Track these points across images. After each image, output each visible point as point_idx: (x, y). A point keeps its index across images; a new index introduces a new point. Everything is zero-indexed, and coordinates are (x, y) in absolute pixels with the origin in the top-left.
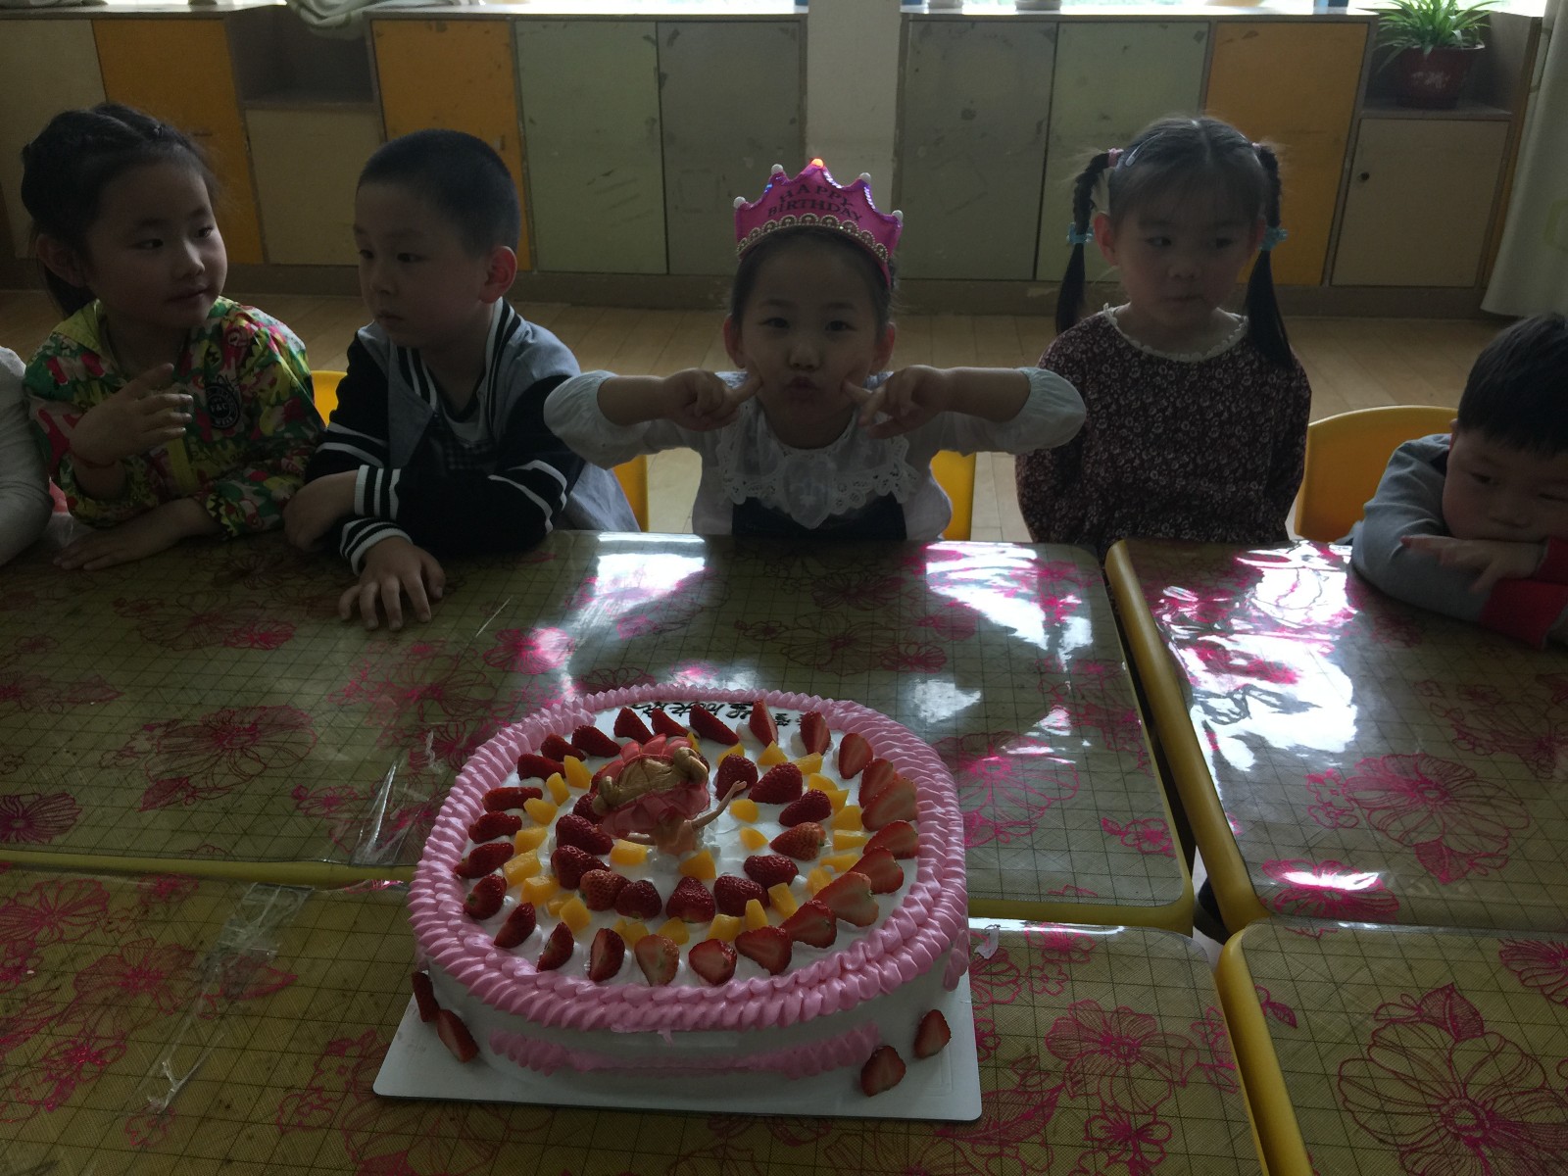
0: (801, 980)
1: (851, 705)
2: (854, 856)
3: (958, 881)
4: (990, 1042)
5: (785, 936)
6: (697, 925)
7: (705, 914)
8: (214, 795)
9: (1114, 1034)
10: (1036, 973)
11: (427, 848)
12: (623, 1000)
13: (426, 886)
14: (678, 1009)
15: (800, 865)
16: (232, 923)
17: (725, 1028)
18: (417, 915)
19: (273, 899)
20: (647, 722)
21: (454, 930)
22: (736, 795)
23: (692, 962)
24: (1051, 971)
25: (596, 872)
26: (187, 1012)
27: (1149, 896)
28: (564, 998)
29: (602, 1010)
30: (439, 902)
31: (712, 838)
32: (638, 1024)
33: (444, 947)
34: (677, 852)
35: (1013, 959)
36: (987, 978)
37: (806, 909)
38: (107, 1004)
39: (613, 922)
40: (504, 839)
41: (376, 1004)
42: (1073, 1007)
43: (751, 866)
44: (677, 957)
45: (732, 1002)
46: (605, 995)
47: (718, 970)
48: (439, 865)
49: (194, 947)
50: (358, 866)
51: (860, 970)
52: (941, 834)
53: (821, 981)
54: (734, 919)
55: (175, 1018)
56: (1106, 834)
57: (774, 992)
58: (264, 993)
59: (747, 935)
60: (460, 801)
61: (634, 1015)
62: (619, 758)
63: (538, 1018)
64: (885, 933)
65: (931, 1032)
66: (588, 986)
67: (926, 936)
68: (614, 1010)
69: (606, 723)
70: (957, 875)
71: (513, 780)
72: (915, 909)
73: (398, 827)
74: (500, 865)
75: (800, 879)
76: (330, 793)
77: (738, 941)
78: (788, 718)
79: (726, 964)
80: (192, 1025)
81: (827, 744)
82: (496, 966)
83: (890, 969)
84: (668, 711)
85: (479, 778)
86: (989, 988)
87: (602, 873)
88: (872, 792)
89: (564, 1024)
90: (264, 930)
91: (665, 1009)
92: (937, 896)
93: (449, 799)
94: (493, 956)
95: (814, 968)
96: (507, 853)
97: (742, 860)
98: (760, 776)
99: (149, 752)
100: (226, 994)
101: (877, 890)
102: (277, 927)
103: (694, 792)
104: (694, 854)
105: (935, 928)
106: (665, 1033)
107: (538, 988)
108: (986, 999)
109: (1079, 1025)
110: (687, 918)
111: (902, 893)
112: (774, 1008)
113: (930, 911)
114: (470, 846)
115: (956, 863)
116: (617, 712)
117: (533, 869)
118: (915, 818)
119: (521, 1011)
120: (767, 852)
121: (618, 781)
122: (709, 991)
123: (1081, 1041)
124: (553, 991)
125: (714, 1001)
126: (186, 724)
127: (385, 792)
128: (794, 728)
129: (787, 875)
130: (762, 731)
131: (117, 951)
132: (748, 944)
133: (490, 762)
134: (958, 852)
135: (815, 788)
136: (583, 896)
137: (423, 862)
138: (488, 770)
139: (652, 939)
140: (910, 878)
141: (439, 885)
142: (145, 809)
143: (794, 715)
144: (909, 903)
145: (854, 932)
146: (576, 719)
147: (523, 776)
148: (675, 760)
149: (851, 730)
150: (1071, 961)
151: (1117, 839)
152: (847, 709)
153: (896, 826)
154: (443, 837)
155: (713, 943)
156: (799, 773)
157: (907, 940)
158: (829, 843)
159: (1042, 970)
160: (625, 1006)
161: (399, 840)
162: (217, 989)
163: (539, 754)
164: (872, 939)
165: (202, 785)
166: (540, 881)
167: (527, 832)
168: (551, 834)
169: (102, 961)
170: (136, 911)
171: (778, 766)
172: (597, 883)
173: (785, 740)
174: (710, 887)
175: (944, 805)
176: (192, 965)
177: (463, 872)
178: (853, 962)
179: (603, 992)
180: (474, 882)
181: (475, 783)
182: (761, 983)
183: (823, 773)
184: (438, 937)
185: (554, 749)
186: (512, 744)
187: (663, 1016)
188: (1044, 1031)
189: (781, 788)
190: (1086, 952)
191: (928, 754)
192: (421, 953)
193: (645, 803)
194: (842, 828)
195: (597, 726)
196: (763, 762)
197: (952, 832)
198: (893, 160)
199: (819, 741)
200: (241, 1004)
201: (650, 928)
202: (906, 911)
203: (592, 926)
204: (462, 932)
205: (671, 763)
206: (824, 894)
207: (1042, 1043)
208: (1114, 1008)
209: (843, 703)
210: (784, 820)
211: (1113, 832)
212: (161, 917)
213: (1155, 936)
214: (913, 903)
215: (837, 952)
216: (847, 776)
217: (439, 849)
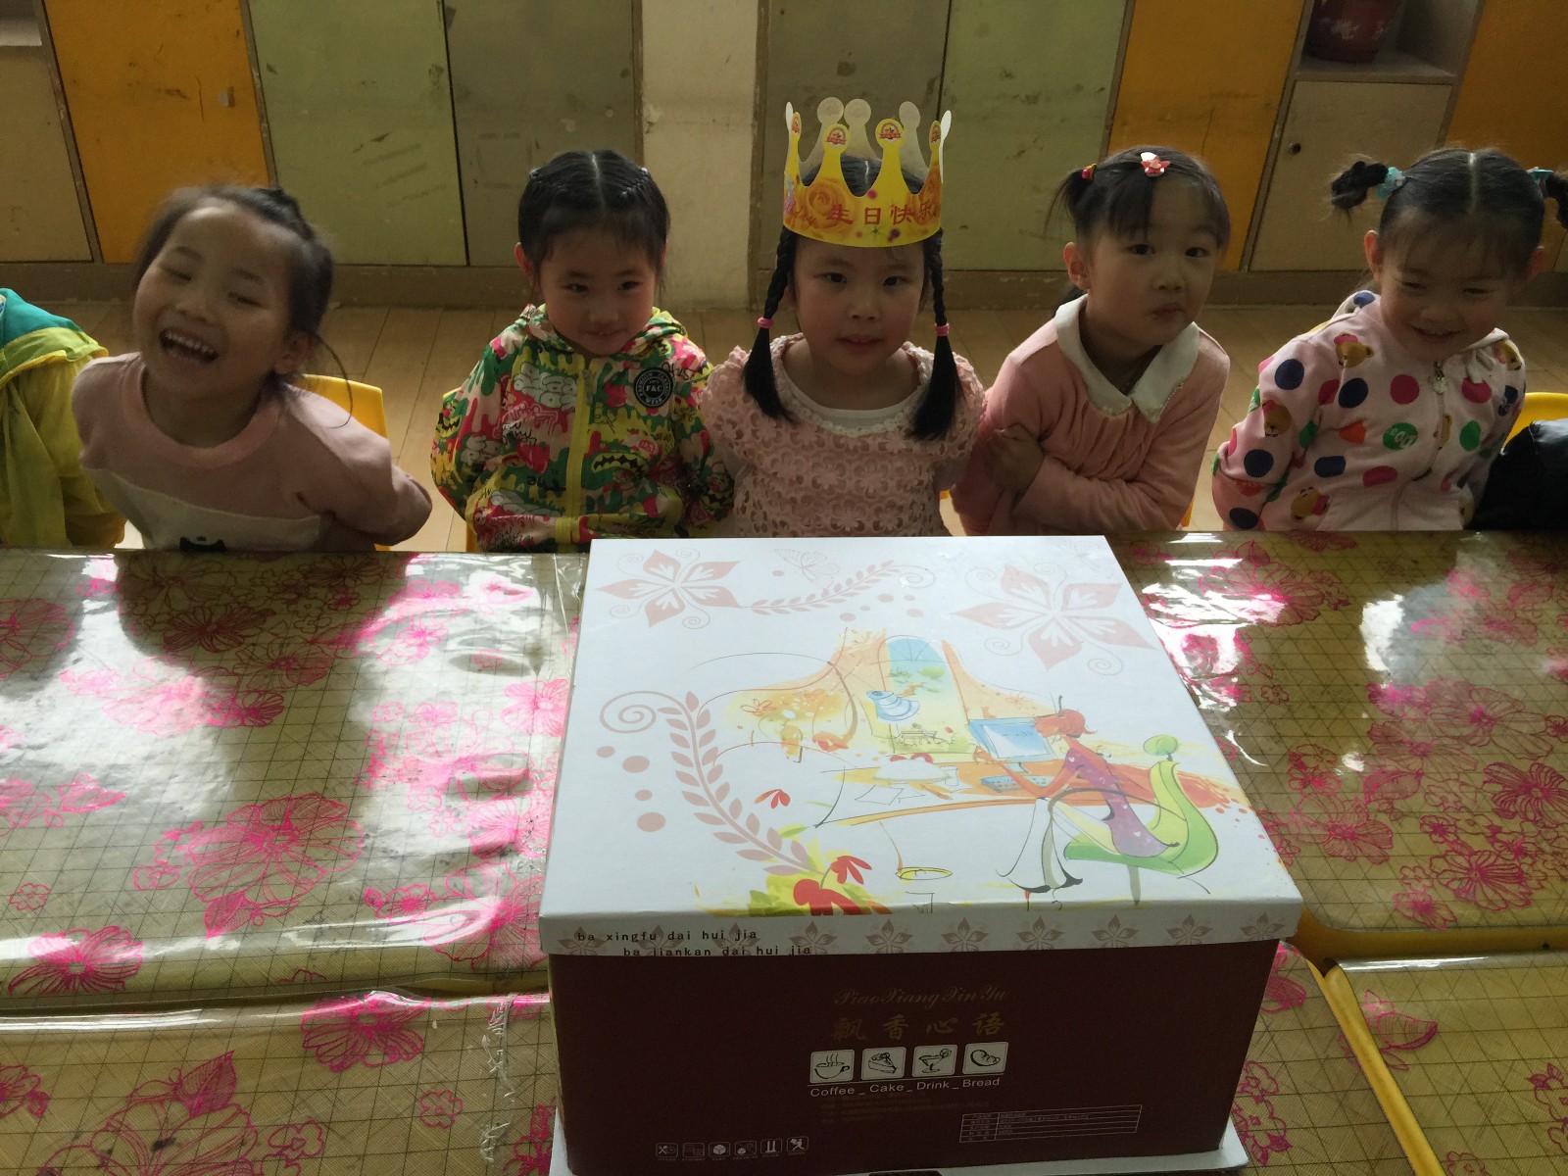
198: (753, 126)
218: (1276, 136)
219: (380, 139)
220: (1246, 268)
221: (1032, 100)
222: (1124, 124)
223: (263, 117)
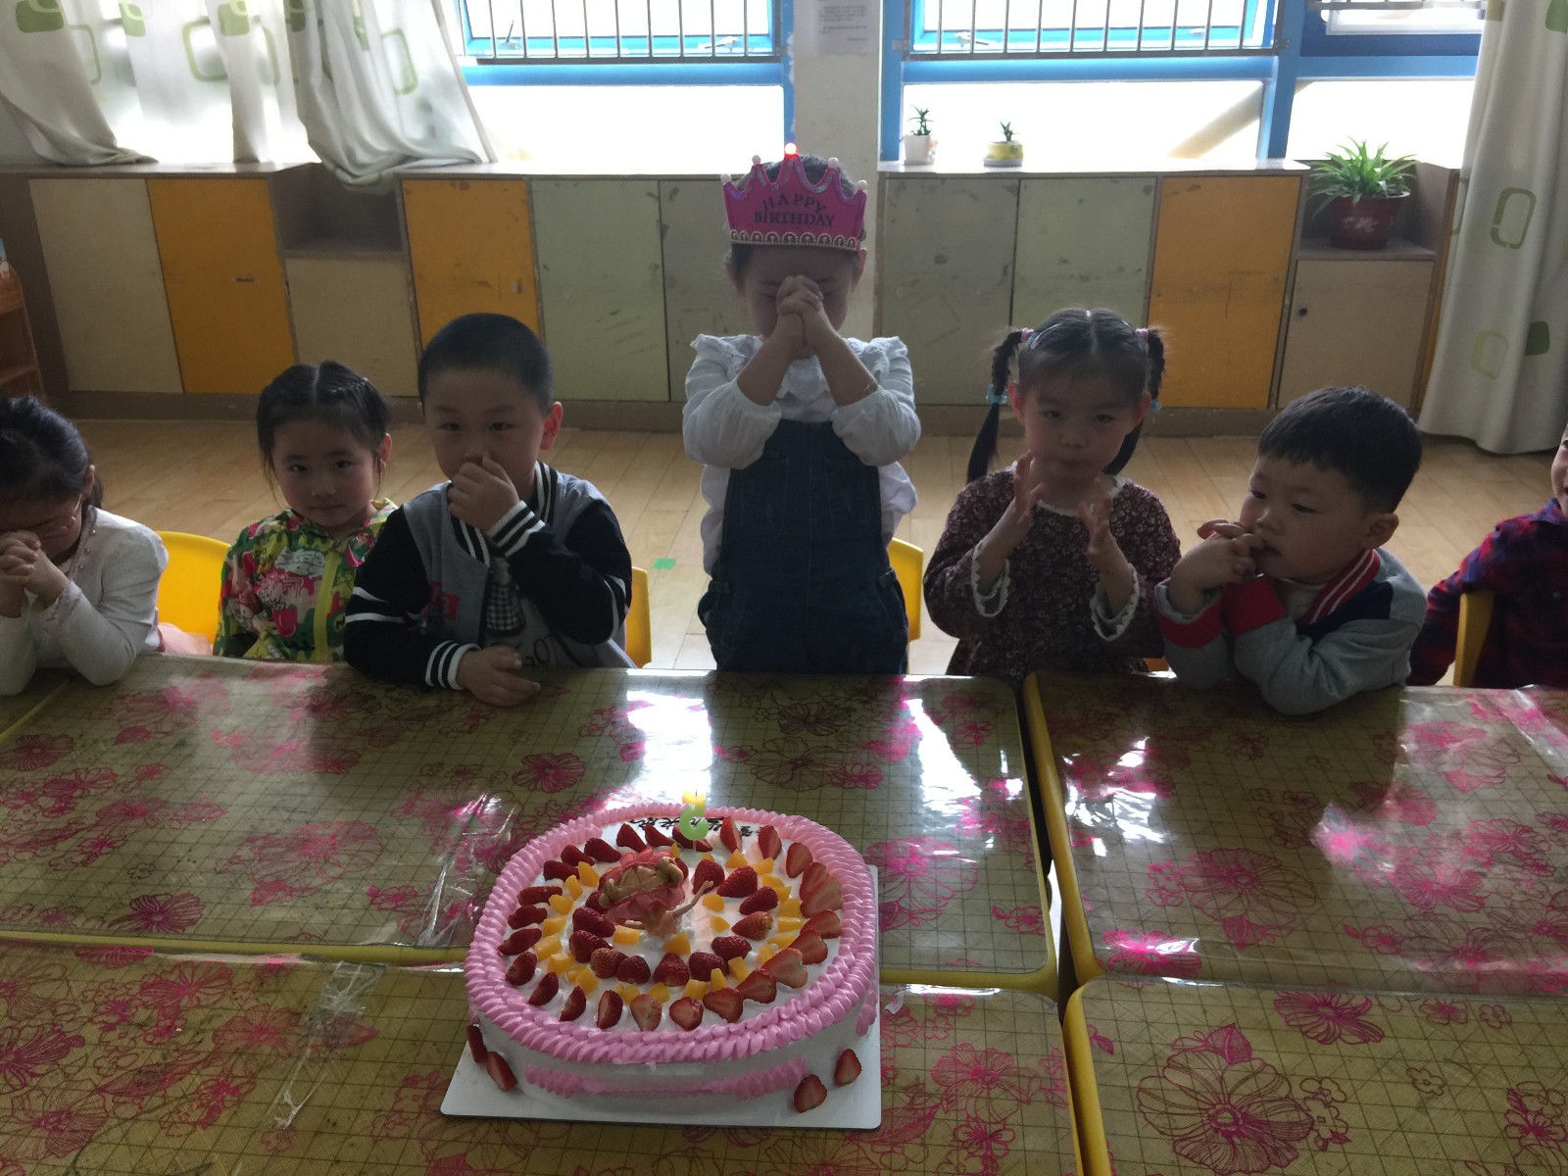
0: (749, 1026)
1: (799, 819)
2: (795, 934)
3: (868, 955)
4: (890, 1074)
5: (738, 994)
6: (676, 988)
7: (682, 980)
8: (305, 894)
9: (982, 1067)
10: (928, 1024)
11: (477, 933)
12: (621, 1041)
13: (478, 961)
14: (661, 1047)
15: (753, 944)
16: (327, 991)
17: (693, 1061)
18: (472, 982)
19: (357, 973)
20: (641, 834)
21: (500, 992)
22: (706, 891)
23: (672, 1015)
24: (941, 1023)
25: (603, 949)
26: (299, 1058)
27: (1021, 965)
28: (579, 1040)
29: (606, 1048)
30: (488, 973)
31: (689, 924)
32: (632, 1058)
33: (492, 1005)
34: (662, 934)
35: (913, 1014)
36: (893, 1028)
37: (755, 975)
38: (238, 1052)
39: (615, 986)
40: (534, 926)
41: (438, 1050)
42: (955, 1048)
43: (717, 944)
44: (660, 1010)
45: (700, 1042)
46: (609, 1038)
47: (689, 1019)
48: (487, 946)
49: (300, 1010)
50: (421, 948)
51: (792, 1019)
52: (858, 919)
53: (764, 1027)
54: (703, 983)
55: (291, 1061)
56: (993, 918)
57: (730, 1033)
58: (354, 1044)
59: (711, 994)
60: (501, 897)
61: (629, 1051)
62: (618, 864)
63: (560, 1056)
64: (811, 992)
65: (846, 1066)
66: (596, 1031)
67: (842, 994)
68: (615, 1048)
69: (610, 835)
70: (869, 950)
71: (540, 881)
72: (834, 975)
73: (451, 917)
74: (532, 944)
75: (752, 954)
76: (395, 891)
77: (705, 999)
78: (750, 830)
79: (695, 1014)
80: (303, 1067)
81: (779, 851)
82: (531, 1018)
83: (814, 1018)
84: (657, 826)
85: (515, 879)
86: (892, 1034)
87: (607, 950)
88: (809, 888)
89: (580, 1058)
90: (350, 997)
91: (652, 1047)
92: (851, 966)
93: (492, 895)
94: (528, 1010)
95: (758, 1017)
96: (537, 936)
97: (711, 939)
98: (727, 875)
99: (253, 860)
100: (327, 1045)
101: (807, 962)
102: (361, 995)
103: (673, 890)
104: (674, 936)
105: (848, 988)
106: (651, 1064)
107: (560, 1033)
108: (890, 1043)
109: (956, 1061)
110: (668, 983)
111: (827, 963)
112: (728, 1047)
113: (845, 976)
114: (509, 932)
115: (869, 941)
116: (618, 827)
117: (557, 948)
118: (841, 908)
119: (548, 1051)
120: (730, 934)
121: (617, 883)
122: (683, 1034)
123: (956, 1072)
124: (571, 1035)
125: (686, 1041)
126: (278, 836)
127: (438, 890)
128: (754, 838)
129: (742, 951)
130: (729, 841)
131: (242, 1014)
132: (711, 1002)
133: (521, 866)
134: (872, 932)
135: (768, 886)
136: (593, 968)
137: (474, 944)
138: (521, 872)
139: (643, 997)
140: (833, 952)
141: (488, 960)
142: (252, 905)
143: (755, 828)
144: (831, 970)
145: (789, 992)
146: (587, 833)
147: (548, 877)
148: (659, 867)
149: (797, 840)
150: (956, 1014)
151: (1002, 921)
152: (795, 823)
153: (824, 913)
154: (489, 924)
155: (687, 1000)
156: (755, 874)
157: (827, 998)
158: (775, 925)
159: (934, 1022)
160: (623, 1045)
161: (451, 928)
162: (320, 1041)
163: (559, 860)
164: (802, 997)
165: (297, 885)
166: (563, 955)
167: (552, 920)
168: (569, 923)
169: (231, 1022)
170: (254, 984)
171: (740, 869)
172: (604, 958)
173: (749, 847)
174: (686, 959)
175: (864, 897)
176: (301, 1023)
177: (505, 951)
178: (787, 1013)
179: (607, 1036)
180: (513, 958)
181: (511, 882)
182: (720, 1027)
183: (772, 875)
184: (487, 998)
185: (571, 857)
186: (538, 852)
187: (649, 1052)
188: (931, 1065)
189: (742, 885)
190: (968, 1009)
191: (856, 858)
192: (474, 1011)
193: (638, 899)
194: (785, 916)
195: (603, 838)
196: (728, 866)
197: (867, 918)
199: (773, 848)
200: (339, 1051)
201: (642, 990)
202: (828, 976)
203: (601, 989)
204: (505, 994)
205: (657, 868)
206: (768, 965)
207: (928, 1074)
208: (984, 1049)
209: (793, 817)
210: (744, 910)
211: (999, 917)
212: (273, 987)
213: (1020, 995)
214: (834, 970)
215: (778, 1004)
216: (792, 876)
217: (485, 933)
218: (1287, 302)
219: (614, 314)
220: (1273, 406)
221: (1084, 279)
222: (1159, 295)
223: (539, 299)
